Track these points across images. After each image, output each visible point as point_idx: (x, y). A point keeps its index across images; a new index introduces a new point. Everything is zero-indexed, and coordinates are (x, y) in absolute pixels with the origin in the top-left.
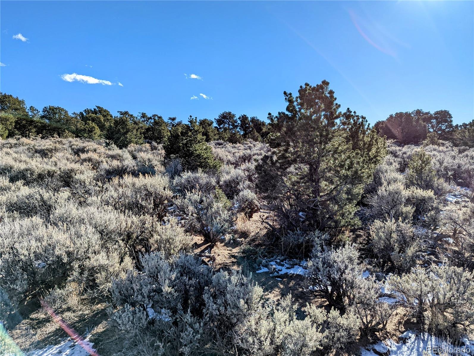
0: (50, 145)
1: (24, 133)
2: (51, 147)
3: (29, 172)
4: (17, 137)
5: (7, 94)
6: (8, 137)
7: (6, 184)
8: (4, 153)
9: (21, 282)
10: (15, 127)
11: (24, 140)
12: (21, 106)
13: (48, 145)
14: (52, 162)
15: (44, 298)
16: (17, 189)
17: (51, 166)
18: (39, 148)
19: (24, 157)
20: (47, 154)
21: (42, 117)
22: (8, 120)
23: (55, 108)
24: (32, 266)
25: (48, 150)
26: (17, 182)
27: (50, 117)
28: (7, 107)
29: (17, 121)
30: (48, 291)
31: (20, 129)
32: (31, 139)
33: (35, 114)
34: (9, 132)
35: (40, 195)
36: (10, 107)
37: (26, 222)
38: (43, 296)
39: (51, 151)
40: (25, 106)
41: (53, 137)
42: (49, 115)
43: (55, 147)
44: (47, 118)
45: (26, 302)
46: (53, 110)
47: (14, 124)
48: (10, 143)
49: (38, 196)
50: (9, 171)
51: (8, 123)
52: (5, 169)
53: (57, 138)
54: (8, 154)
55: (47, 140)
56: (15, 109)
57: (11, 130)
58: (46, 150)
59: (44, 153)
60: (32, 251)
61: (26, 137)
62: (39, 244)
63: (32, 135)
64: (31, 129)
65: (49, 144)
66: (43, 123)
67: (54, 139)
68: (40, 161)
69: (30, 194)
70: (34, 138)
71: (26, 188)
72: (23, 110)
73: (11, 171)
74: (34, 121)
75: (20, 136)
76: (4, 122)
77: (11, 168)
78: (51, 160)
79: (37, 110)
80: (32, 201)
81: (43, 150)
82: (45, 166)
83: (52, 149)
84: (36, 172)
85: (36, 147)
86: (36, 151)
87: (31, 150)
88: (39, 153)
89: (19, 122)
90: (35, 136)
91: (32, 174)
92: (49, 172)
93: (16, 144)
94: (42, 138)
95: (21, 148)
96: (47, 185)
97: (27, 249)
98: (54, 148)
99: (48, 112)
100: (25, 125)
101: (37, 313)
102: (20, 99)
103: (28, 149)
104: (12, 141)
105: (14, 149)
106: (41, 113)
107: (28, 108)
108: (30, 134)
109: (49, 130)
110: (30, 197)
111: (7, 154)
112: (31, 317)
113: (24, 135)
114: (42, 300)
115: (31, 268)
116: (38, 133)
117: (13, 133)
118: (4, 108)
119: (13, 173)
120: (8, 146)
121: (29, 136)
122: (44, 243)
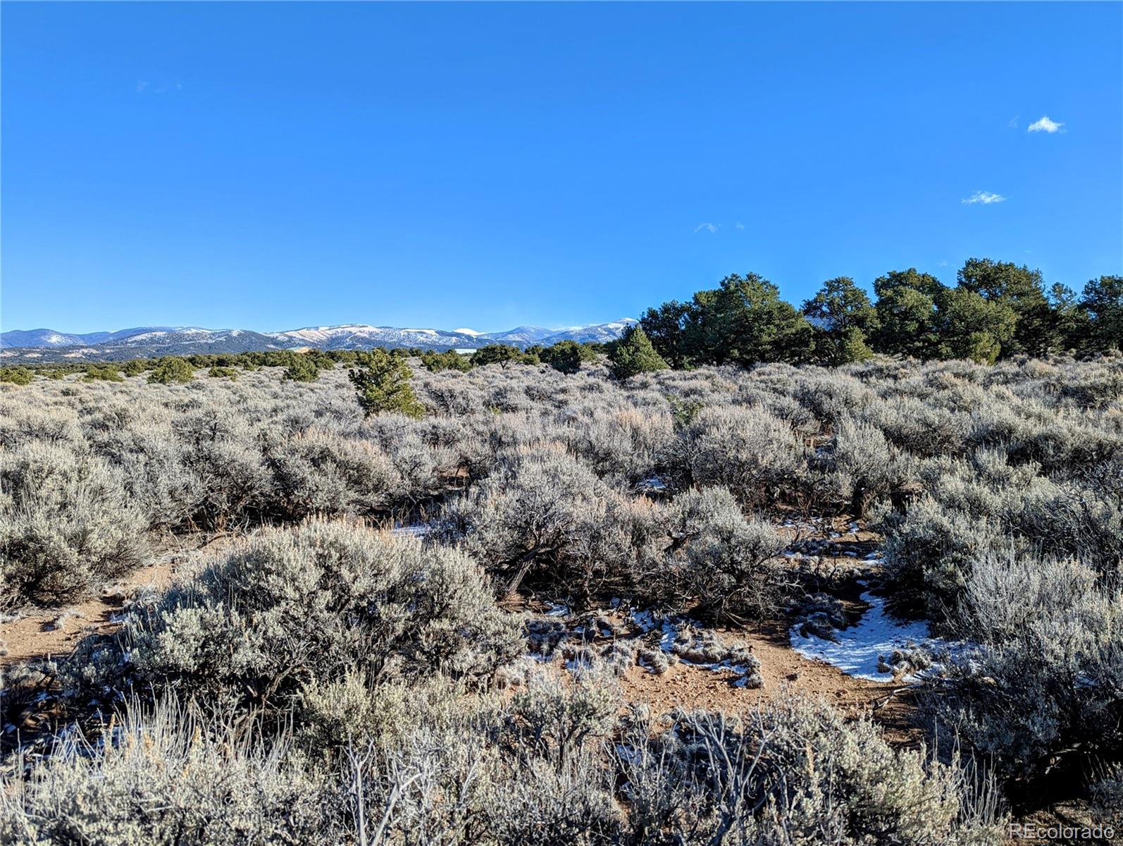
0: (1102, 375)
1: (1034, 348)
2: (1103, 380)
3: (1051, 443)
4: (1020, 357)
5: (1003, 263)
6: (998, 359)
7: (1000, 468)
8: (993, 396)
9: (1045, 719)
10: (1017, 336)
11: (1035, 364)
12: (1033, 285)
13: (1095, 376)
14: (1107, 420)
15: (1099, 780)
16: (1023, 483)
17: (1107, 430)
18: (1073, 384)
19: (1036, 406)
20: (1091, 399)
21: (1081, 307)
22: (1002, 321)
23: (1117, 281)
24: (1072, 687)
25: (1095, 389)
26: (1025, 466)
27: (1101, 306)
28: (1001, 292)
29: (1021, 320)
30: (1111, 766)
31: (1026, 340)
32: (1051, 361)
33: (1064, 302)
34: (1002, 349)
35: (1083, 505)
36: (1007, 290)
37: (1055, 569)
38: (1097, 775)
39: (1102, 390)
40: (1042, 285)
41: (1107, 354)
42: (1100, 299)
43: (1114, 380)
44: (1093, 309)
45: (1048, 769)
46: (1111, 286)
47: (1013, 329)
48: (1004, 373)
49: (1076, 507)
50: (1007, 439)
51: (1002, 326)
52: (998, 434)
53: (1117, 357)
54: (1003, 398)
55: (1094, 364)
56: (1017, 295)
57: (1006, 343)
58: (1090, 389)
59: (1084, 397)
60: (1074, 650)
61: (1038, 356)
62: (1091, 636)
63: (1053, 352)
64: (1052, 337)
65: (1098, 372)
66: (1082, 321)
67: (1110, 361)
68: (1077, 416)
69: (1057, 501)
70: (1059, 358)
71: (1045, 480)
72: (1037, 293)
73: (1010, 437)
74: (1061, 318)
75: (1025, 356)
76: (992, 326)
77: (1010, 432)
78: (1105, 414)
79: (1071, 292)
80: (1063, 516)
81: (1083, 388)
82: (1090, 429)
83: (1106, 387)
84: (1069, 443)
85: (1065, 382)
86: (1066, 392)
87: (1052, 388)
88: (1072, 396)
89: (1025, 322)
90: (1061, 355)
91: (1058, 448)
92: (1100, 445)
93: (1017, 374)
94: (1078, 358)
95: (1028, 386)
96: (1102, 481)
97: (1061, 643)
98: (1110, 383)
99: (1097, 292)
100: (1040, 330)
101: (1072, 806)
102: (1031, 269)
103: (1045, 387)
104: (1009, 367)
105: (1013, 387)
106: (1080, 297)
107: (1049, 288)
108: (1049, 349)
109: (1095, 337)
110: (1056, 505)
111: (1000, 397)
112: (1059, 809)
113: (1034, 353)
114: (1092, 783)
115: (1069, 691)
116: (1067, 346)
117: (1010, 348)
118: (996, 295)
119: (1013, 443)
120: (1000, 378)
121: (1045, 355)
122: (1105, 638)
